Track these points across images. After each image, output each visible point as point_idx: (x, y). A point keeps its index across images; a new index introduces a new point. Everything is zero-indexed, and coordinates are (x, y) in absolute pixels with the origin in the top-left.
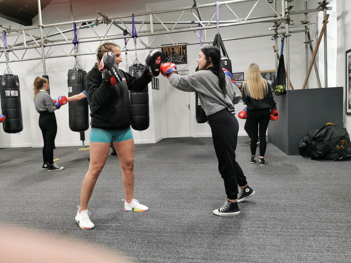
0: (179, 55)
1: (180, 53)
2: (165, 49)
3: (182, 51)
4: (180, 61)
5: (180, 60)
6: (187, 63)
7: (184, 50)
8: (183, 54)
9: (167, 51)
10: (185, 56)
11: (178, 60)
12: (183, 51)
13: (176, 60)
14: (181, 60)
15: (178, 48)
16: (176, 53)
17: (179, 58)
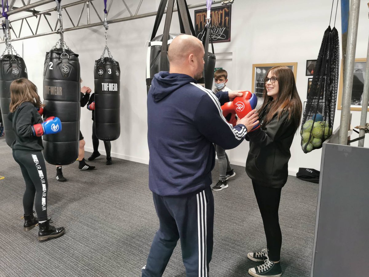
0: (219, 26)
1: (220, 24)
2: (199, 16)
3: (223, 20)
4: (219, 37)
5: (219, 35)
6: (230, 41)
7: (227, 18)
8: (225, 26)
9: (201, 21)
10: (227, 29)
11: (217, 36)
12: (225, 20)
13: (214, 35)
14: (222, 36)
15: (219, 15)
16: (214, 23)
17: (218, 33)
